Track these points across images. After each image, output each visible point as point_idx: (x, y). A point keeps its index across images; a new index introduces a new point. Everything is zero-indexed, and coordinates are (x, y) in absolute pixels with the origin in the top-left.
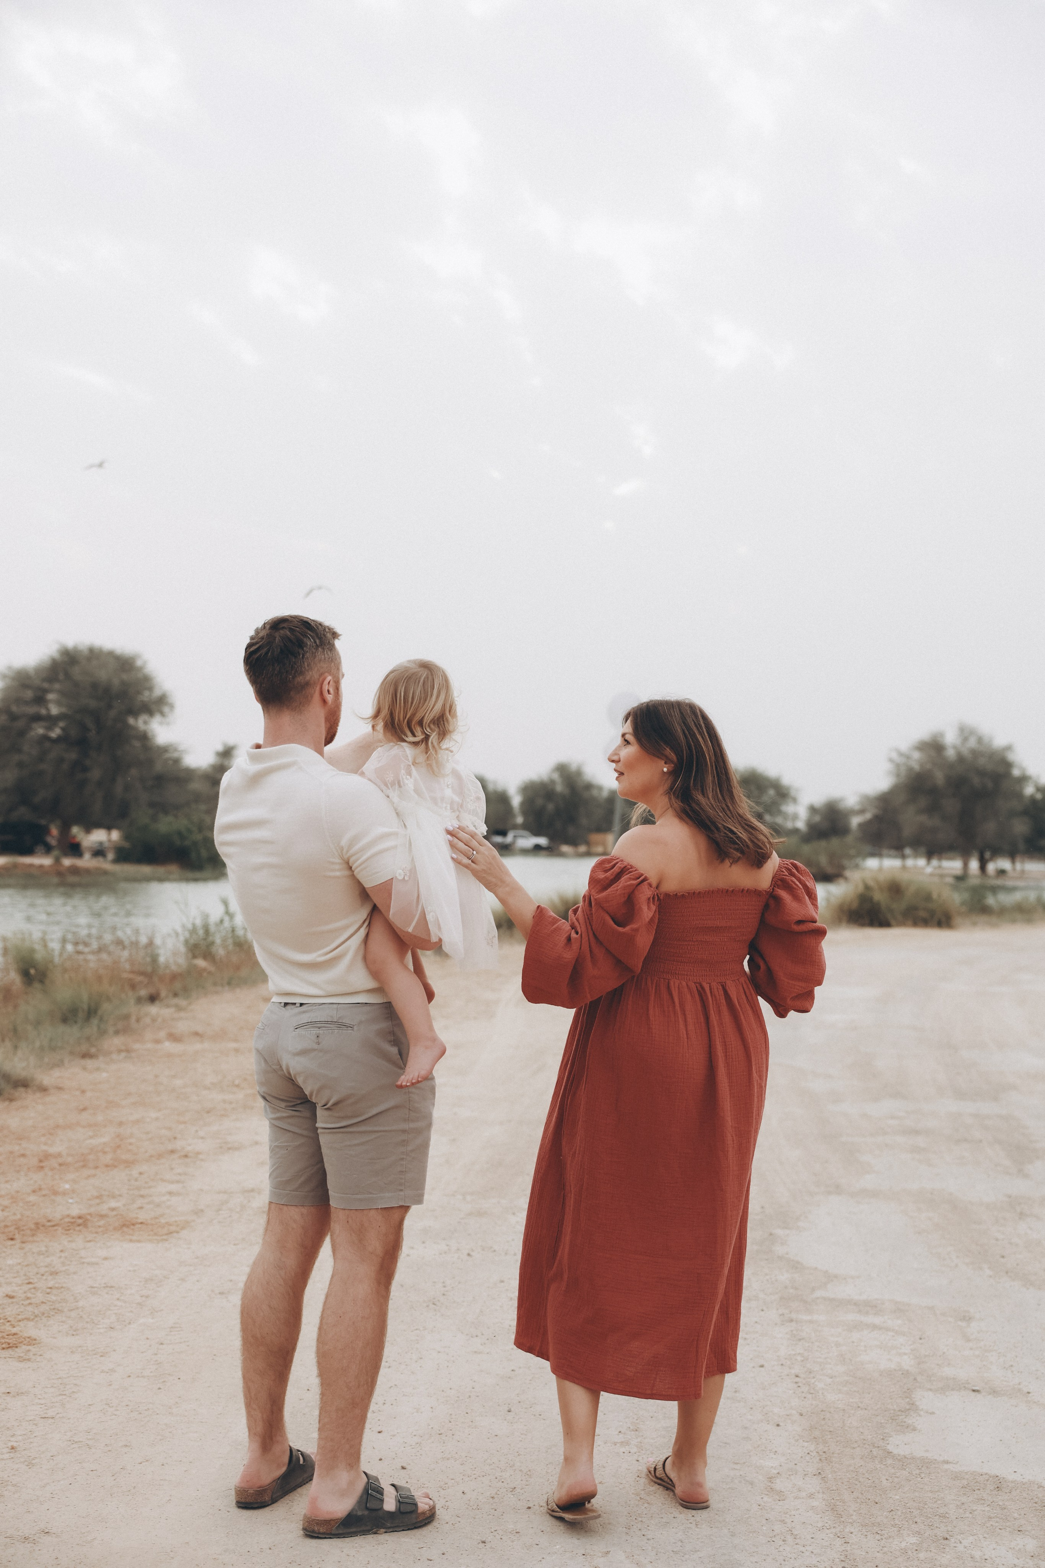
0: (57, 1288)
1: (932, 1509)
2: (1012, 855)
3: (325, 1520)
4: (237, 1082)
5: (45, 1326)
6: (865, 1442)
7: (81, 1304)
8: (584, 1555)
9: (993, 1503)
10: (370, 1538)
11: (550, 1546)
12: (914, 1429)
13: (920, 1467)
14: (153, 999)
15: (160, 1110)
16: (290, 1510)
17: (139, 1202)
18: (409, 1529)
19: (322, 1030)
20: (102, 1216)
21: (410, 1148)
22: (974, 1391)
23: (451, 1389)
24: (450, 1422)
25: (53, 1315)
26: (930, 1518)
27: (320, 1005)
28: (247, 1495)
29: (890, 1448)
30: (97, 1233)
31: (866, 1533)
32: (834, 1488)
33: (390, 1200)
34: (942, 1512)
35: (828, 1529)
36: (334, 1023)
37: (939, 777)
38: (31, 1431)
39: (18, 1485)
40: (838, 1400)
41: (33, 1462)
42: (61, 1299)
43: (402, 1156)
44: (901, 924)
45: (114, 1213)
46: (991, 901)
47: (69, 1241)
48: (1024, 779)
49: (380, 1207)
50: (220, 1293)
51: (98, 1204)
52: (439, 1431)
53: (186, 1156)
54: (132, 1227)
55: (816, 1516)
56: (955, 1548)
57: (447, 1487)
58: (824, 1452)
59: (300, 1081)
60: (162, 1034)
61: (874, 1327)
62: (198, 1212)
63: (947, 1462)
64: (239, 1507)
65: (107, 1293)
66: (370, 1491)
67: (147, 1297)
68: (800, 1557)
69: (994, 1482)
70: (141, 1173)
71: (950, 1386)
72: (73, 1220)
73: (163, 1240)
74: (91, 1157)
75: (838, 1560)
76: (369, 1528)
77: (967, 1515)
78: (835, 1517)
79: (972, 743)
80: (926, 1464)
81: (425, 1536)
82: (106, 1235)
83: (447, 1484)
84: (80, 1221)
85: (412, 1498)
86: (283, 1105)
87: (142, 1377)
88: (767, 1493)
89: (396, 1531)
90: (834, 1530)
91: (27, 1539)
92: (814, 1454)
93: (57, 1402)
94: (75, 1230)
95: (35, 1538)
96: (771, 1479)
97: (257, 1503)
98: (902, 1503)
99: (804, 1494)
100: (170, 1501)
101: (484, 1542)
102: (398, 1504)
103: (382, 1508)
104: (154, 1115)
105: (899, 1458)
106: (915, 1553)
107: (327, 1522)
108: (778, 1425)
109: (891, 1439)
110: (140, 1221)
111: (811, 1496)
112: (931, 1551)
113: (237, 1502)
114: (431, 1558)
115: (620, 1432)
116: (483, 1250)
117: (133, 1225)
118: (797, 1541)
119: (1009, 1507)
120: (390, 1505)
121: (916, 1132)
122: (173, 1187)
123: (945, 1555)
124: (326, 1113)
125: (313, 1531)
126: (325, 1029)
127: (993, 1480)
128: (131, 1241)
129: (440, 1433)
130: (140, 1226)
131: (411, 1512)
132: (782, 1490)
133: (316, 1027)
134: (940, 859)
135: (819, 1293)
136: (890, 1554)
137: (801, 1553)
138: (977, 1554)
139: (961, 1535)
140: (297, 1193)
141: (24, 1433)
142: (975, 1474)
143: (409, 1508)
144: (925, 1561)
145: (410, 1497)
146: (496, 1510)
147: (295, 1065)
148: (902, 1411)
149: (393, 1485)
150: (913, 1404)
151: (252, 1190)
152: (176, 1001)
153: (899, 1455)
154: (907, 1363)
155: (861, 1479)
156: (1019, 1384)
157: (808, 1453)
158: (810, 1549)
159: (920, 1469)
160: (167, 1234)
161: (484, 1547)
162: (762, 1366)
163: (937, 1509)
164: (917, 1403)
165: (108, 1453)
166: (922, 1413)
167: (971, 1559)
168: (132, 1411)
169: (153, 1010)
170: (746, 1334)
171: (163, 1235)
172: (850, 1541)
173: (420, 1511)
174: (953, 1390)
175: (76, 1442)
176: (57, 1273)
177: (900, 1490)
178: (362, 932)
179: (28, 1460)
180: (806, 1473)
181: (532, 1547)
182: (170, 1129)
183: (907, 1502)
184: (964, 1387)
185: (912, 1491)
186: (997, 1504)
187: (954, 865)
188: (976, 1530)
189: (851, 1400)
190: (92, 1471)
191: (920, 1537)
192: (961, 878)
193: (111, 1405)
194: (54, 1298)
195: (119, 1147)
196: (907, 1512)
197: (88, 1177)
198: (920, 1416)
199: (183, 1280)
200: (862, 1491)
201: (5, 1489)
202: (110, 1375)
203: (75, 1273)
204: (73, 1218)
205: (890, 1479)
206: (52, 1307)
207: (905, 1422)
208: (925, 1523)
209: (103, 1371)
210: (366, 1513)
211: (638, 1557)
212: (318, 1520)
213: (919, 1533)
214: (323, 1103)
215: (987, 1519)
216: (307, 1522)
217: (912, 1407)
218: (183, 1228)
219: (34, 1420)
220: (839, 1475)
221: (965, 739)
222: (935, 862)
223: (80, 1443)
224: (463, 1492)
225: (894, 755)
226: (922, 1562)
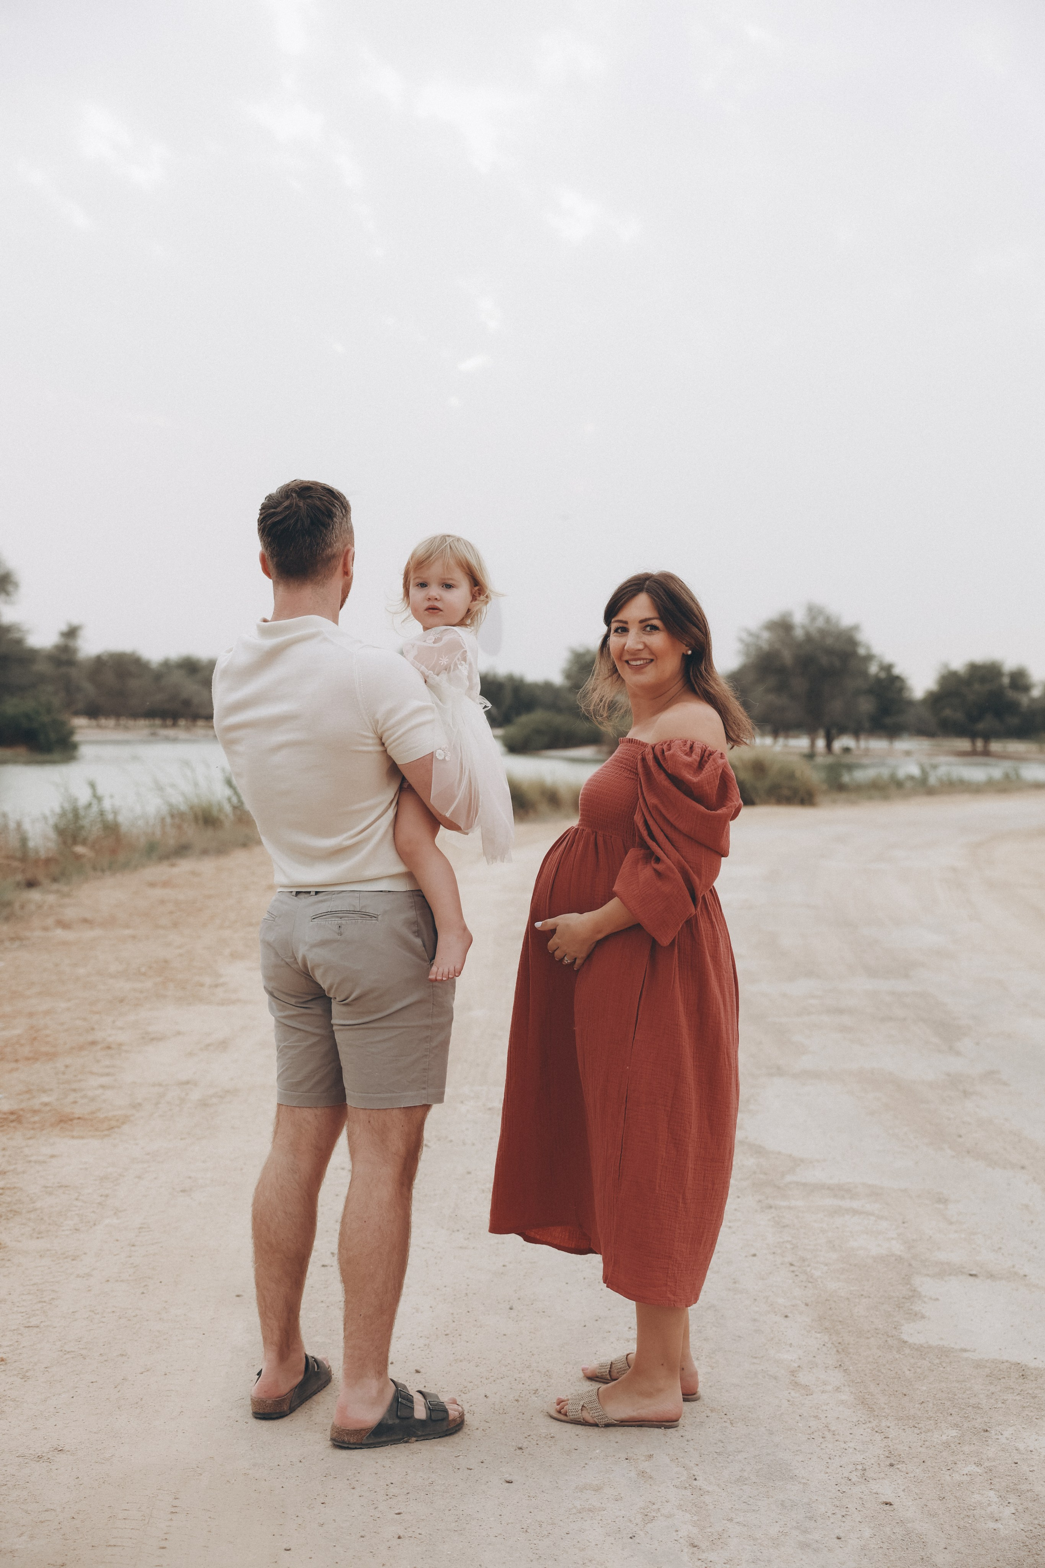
0: (9, 1188)
1: (963, 1399)
2: (857, 733)
3: (355, 1430)
4: (143, 970)
5: (5, 1229)
6: (877, 1331)
7: (38, 1205)
8: (627, 1459)
9: (1022, 1392)
10: (401, 1447)
11: (589, 1450)
12: (923, 1317)
13: (939, 1356)
14: (31, 884)
15: (69, 1000)
16: (311, 1419)
17: (72, 1097)
18: (440, 1437)
19: (344, 920)
20: (35, 1112)
21: (434, 1044)
22: (971, 1275)
23: (445, 1287)
24: (454, 1322)
25: (12, 1218)
26: (964, 1409)
27: (339, 893)
28: (265, 1405)
29: (905, 1337)
30: (33, 1129)
31: (903, 1427)
32: (859, 1380)
33: (411, 1099)
34: (974, 1403)
35: (863, 1423)
36: (357, 913)
37: (787, 656)
38: (17, 1342)
39: (17, 1399)
40: (839, 1289)
41: (27, 1374)
42: (17, 1200)
43: (426, 1053)
44: (765, 802)
45: (48, 1108)
46: (846, 778)
47: (8, 1139)
48: (869, 658)
49: (402, 1106)
50: (182, 1191)
51: (29, 1099)
52: (445, 1331)
53: (109, 1048)
54: (70, 1123)
55: (848, 1410)
56: (997, 1441)
57: (467, 1391)
58: (840, 1343)
59: (318, 976)
60: (50, 921)
61: (855, 1212)
62: (136, 1106)
63: (965, 1350)
64: (256, 1418)
65: (64, 1193)
66: (400, 1399)
67: (107, 1196)
68: (844, 1454)
69: (1018, 1370)
70: (67, 1066)
71: (945, 1271)
72: (5, 1116)
73: (106, 1136)
74: (8, 1049)
75: (882, 1456)
76: (401, 1437)
77: (1000, 1405)
78: (868, 1411)
79: (820, 623)
80: (944, 1352)
81: (458, 1444)
82: (44, 1132)
83: (466, 1387)
84: (13, 1117)
85: (441, 1405)
86: (293, 1001)
87: (121, 1281)
88: (793, 1387)
89: (427, 1439)
90: (869, 1425)
91: (41, 1458)
92: (829, 1345)
93: (38, 1310)
94: (9, 1127)
95: (49, 1457)
96: (793, 1373)
97: (276, 1413)
98: (931, 1394)
99: (829, 1388)
100: (182, 1413)
101: (520, 1448)
102: (429, 1411)
103: (413, 1416)
104: (63, 1005)
105: (916, 1347)
106: (959, 1446)
107: (357, 1432)
108: (786, 1316)
109: (903, 1327)
110: (77, 1116)
111: (838, 1390)
112: (974, 1444)
113: (253, 1412)
114: (471, 1467)
115: (630, 1328)
116: (439, 1140)
117: (71, 1120)
118: (837, 1437)
119: (1039, 1395)
120: (420, 1412)
121: (840, 1011)
122: (104, 1080)
123: (989, 1448)
124: (344, 1009)
125: (343, 1442)
126: (348, 919)
127: (1016, 1368)
128: (73, 1137)
129: (445, 1333)
130: (78, 1121)
131: (443, 1420)
132: (808, 1385)
133: (338, 917)
134: (787, 736)
135: (789, 1178)
136: (933, 1448)
137: (844, 1450)
138: (1021, 1446)
139: (1000, 1426)
140: (310, 1094)
141: (11, 1343)
142: (995, 1362)
143: (441, 1415)
144: (972, 1455)
145: (440, 1405)
146: (523, 1414)
147: (314, 956)
148: (906, 1298)
149: (420, 1392)
150: (914, 1290)
151: (188, 1083)
152: (55, 886)
153: (915, 1344)
154: (898, 1248)
155: (883, 1370)
156: (1014, 1266)
157: (824, 1345)
158: (852, 1445)
159: (939, 1358)
160: (108, 1130)
161: (522, 1453)
162: (754, 1255)
163: (969, 1400)
164: (919, 1289)
165: (105, 1363)
166: (926, 1299)
167: (1017, 1452)
168: (120, 1318)
169: (35, 895)
170: (730, 1222)
171: (103, 1131)
172: (890, 1436)
173: (451, 1418)
174: (950, 1274)
175: (68, 1352)
176: (5, 1173)
177: (925, 1380)
178: (391, 813)
179: (21, 1372)
180: (827, 1365)
181: (571, 1452)
182: (85, 1019)
183: (935, 1393)
184: (961, 1271)
185: (938, 1381)
186: (1026, 1392)
187: (801, 743)
188: (1013, 1420)
189: (852, 1288)
190: (92, 1382)
191: (960, 1430)
192: (811, 756)
193: (96, 1312)
194: (9, 1199)
195: (35, 1039)
196: (938, 1403)
197: (12, 1071)
198: (925, 1302)
199: (139, 1177)
200: (887, 1382)
201: (4, 1404)
202: (87, 1280)
203: (24, 1172)
204: (5, 1114)
205: (912, 1369)
206: (9, 1209)
207: (911, 1309)
208: (960, 1415)
209: (78, 1276)
210: (397, 1421)
211: (682, 1460)
212: (348, 1430)
213: (956, 1425)
214: (342, 998)
215: (1021, 1409)
216: (336, 1432)
217: (915, 1295)
218: (123, 1123)
219: (18, 1329)
220: (861, 1367)
221: (813, 619)
222: (781, 741)
223: (72, 1353)
224: (486, 1396)
225: (744, 636)
226: (967, 1455)
